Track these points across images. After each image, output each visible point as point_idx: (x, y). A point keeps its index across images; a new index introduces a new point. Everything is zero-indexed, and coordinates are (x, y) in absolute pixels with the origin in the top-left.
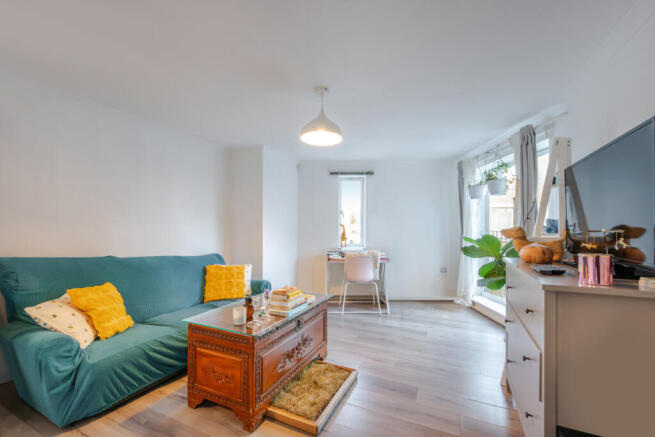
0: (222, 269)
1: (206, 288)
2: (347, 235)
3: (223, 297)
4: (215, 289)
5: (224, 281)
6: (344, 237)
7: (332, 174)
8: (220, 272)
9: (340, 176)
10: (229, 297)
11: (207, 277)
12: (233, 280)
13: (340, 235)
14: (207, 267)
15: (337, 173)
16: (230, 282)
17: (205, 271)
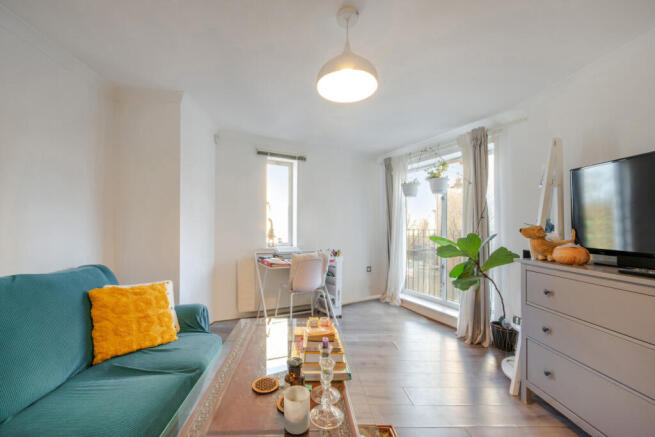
0: (123, 293)
1: (95, 334)
2: (275, 233)
3: (135, 347)
4: (116, 333)
5: (133, 316)
6: (271, 236)
7: (259, 153)
8: (124, 299)
9: (269, 158)
10: (148, 344)
11: (95, 313)
12: (150, 312)
13: (267, 232)
14: (93, 292)
15: (266, 154)
16: (146, 317)
17: (88, 302)
